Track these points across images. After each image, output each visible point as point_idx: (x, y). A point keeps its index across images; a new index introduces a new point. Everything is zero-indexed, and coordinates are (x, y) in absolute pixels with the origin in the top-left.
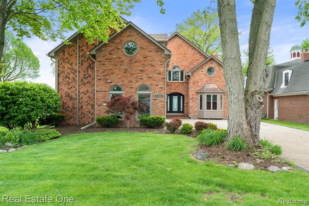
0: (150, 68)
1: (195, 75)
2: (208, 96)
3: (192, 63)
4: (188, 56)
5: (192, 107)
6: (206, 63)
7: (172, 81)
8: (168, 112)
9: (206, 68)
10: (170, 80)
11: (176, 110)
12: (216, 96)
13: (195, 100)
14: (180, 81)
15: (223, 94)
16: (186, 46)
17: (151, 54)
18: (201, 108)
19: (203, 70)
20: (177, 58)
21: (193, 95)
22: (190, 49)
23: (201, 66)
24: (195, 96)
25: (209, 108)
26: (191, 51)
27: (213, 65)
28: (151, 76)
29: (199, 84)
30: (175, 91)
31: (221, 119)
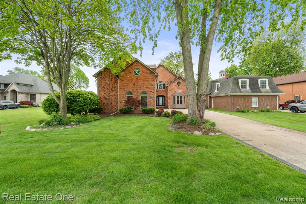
0: (147, 82)
1: (171, 86)
2: (177, 97)
3: (169, 79)
4: (167, 76)
5: (169, 102)
6: (176, 79)
7: (159, 89)
8: (157, 105)
9: (176, 82)
10: (158, 88)
11: (161, 104)
12: (182, 97)
13: (171, 99)
14: (163, 89)
15: (185, 96)
16: (166, 71)
17: (148, 75)
18: (174, 103)
19: (175, 83)
20: (161, 77)
21: (170, 96)
22: (168, 72)
23: (174, 81)
24: (171, 97)
25: (178, 103)
26: (168, 74)
27: (180, 81)
28: (148, 86)
29: (173, 91)
30: (160, 94)
31: (184, 109)
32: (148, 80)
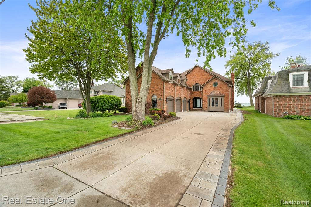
1: (206, 87)
2: (212, 98)
3: (206, 80)
4: (204, 77)
5: (204, 105)
6: (212, 80)
8: (194, 108)
9: (212, 83)
10: (194, 90)
11: (199, 107)
12: (218, 98)
13: (206, 101)
14: (199, 91)
15: (223, 98)
16: (202, 72)
18: (209, 106)
19: (210, 84)
20: (198, 79)
21: (205, 98)
22: (205, 72)
23: (209, 82)
24: (206, 99)
25: (213, 105)
26: (206, 74)
27: (217, 81)
28: (157, 90)
29: (208, 92)
30: (196, 96)
31: (222, 112)
32: (158, 84)
